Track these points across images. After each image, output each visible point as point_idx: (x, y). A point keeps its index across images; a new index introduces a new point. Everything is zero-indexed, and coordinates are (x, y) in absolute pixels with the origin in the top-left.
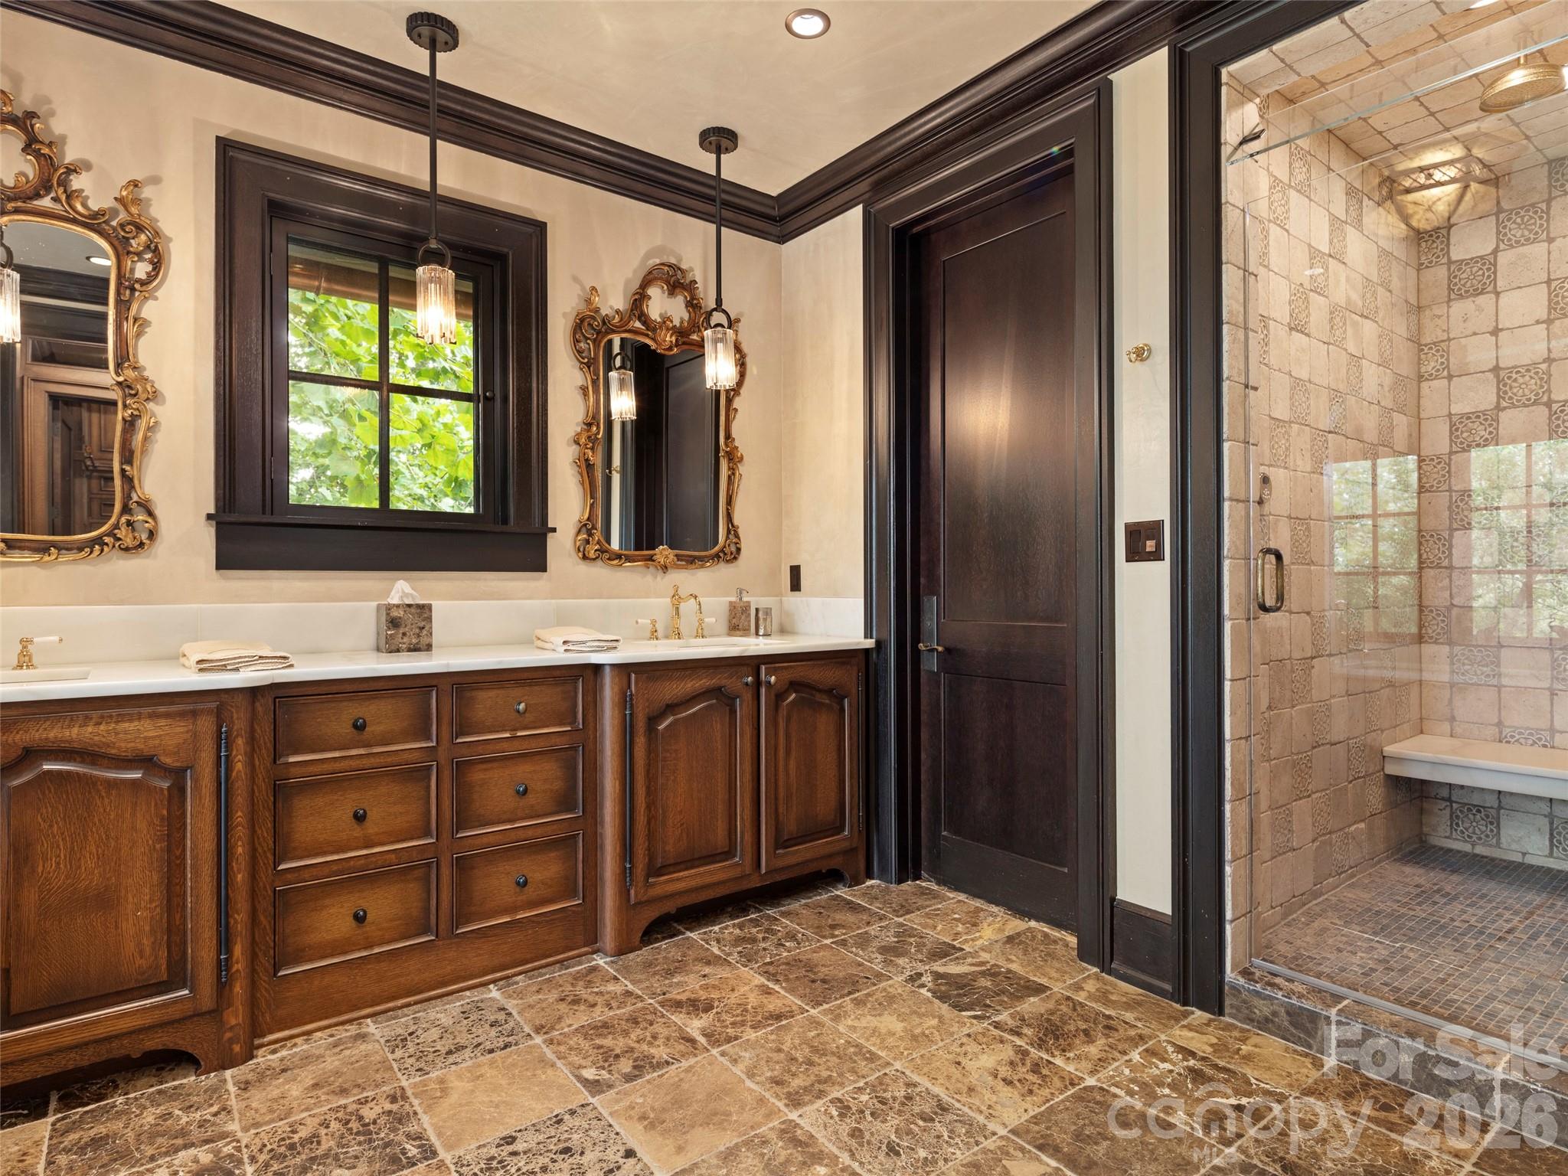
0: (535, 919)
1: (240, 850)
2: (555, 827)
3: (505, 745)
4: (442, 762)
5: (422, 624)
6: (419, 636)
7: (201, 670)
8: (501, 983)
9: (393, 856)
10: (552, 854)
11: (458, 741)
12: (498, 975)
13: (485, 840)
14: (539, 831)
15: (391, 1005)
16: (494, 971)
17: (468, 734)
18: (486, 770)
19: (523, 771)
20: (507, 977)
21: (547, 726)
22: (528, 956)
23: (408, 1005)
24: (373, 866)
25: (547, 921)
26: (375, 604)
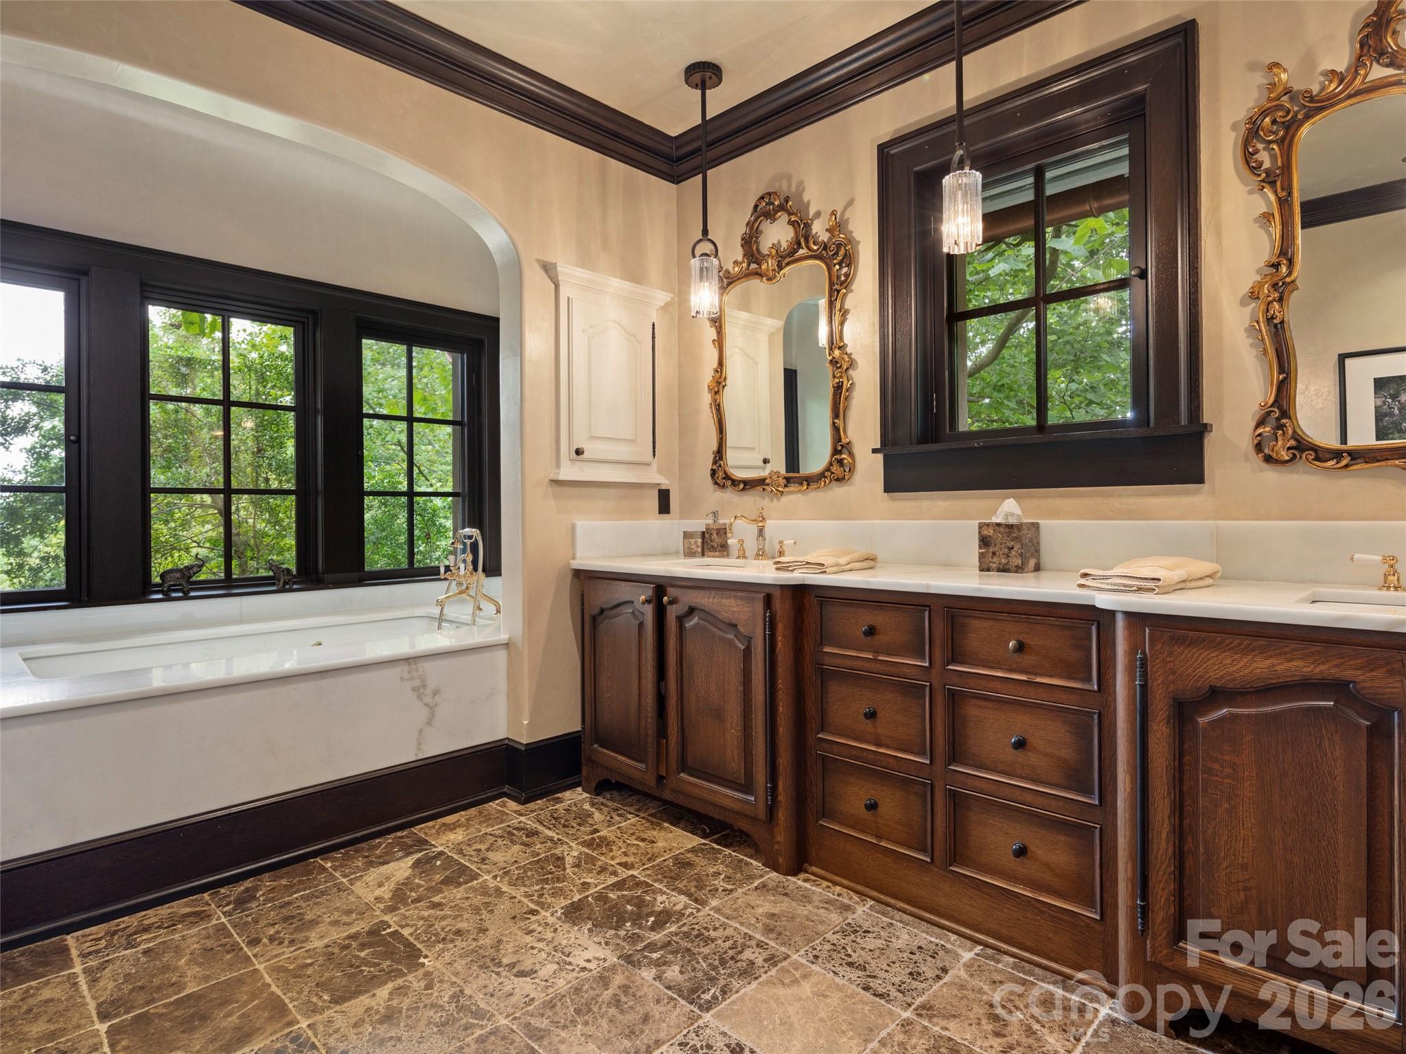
0: (1033, 902)
1: (781, 709)
2: (1061, 804)
3: (998, 685)
4: (936, 685)
5: (1011, 544)
6: (1008, 556)
7: (777, 569)
8: (990, 951)
9: (894, 762)
10: (1062, 838)
11: (949, 667)
12: (991, 941)
13: (977, 783)
14: (1039, 800)
15: (892, 901)
16: (987, 933)
17: (962, 663)
18: (981, 707)
19: (1022, 724)
20: (999, 950)
21: (1051, 676)
22: (1028, 943)
23: (905, 912)
24: (879, 764)
25: (1051, 916)
26: (977, 522)
